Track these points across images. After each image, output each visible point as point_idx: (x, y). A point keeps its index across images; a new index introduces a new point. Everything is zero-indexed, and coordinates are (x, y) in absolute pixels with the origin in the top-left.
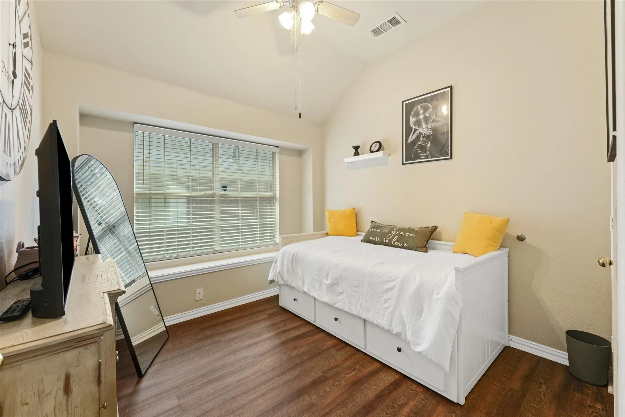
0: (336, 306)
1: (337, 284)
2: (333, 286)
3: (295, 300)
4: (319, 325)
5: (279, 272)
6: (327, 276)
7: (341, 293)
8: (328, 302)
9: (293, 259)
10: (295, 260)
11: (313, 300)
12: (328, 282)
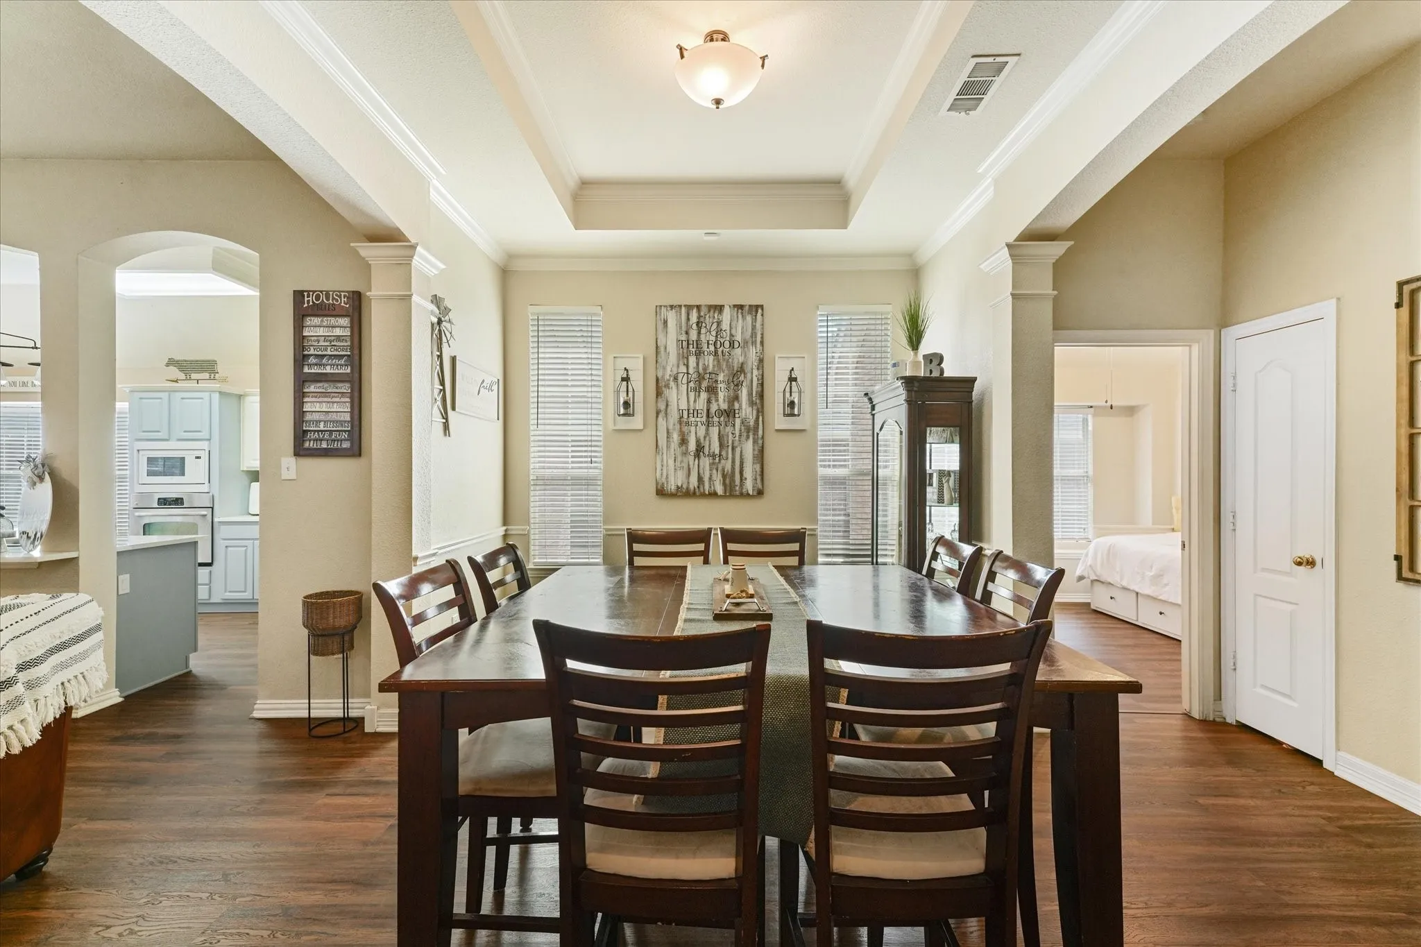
0: (1160, 598)
1: (1162, 575)
2: (1159, 576)
3: (1111, 598)
4: (1143, 623)
5: (1090, 566)
6: (1151, 567)
7: (1166, 585)
8: (1152, 595)
9: (1109, 550)
10: (1111, 553)
11: (1135, 595)
12: (1151, 574)
